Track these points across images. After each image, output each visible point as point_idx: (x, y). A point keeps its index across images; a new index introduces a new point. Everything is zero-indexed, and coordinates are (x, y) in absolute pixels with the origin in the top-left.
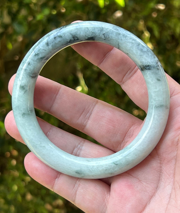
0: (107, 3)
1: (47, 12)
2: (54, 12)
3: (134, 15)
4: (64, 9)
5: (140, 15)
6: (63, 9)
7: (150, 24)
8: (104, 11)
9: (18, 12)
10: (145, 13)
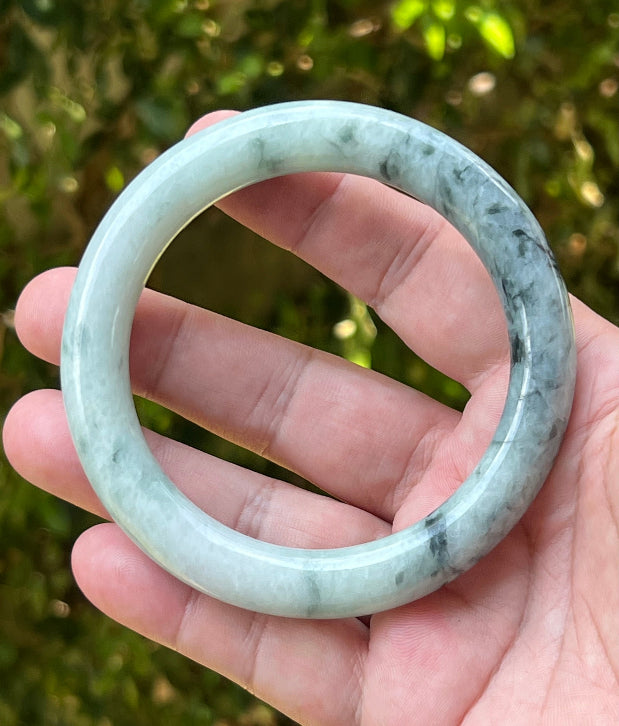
0: (455, 44)
1: (252, 67)
2: (276, 68)
3: (540, 88)
4: (310, 59)
5: (563, 88)
6: (306, 62)
7: (595, 118)
8: (441, 71)
9: (157, 63)
10: (581, 81)
